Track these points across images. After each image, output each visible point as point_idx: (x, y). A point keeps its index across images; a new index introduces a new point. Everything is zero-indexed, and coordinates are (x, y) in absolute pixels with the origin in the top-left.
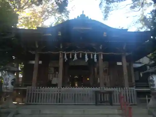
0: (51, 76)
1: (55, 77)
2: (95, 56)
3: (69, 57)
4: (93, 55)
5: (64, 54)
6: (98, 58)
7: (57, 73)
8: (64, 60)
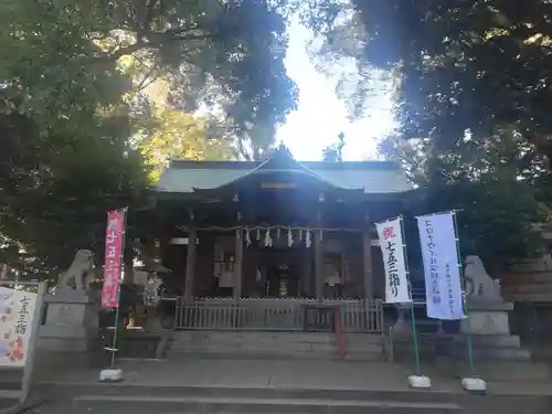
0: (217, 265)
1: (227, 269)
2: (308, 234)
3: (256, 237)
4: (304, 232)
5: (245, 232)
6: (312, 239)
7: (232, 259)
8: (245, 243)
